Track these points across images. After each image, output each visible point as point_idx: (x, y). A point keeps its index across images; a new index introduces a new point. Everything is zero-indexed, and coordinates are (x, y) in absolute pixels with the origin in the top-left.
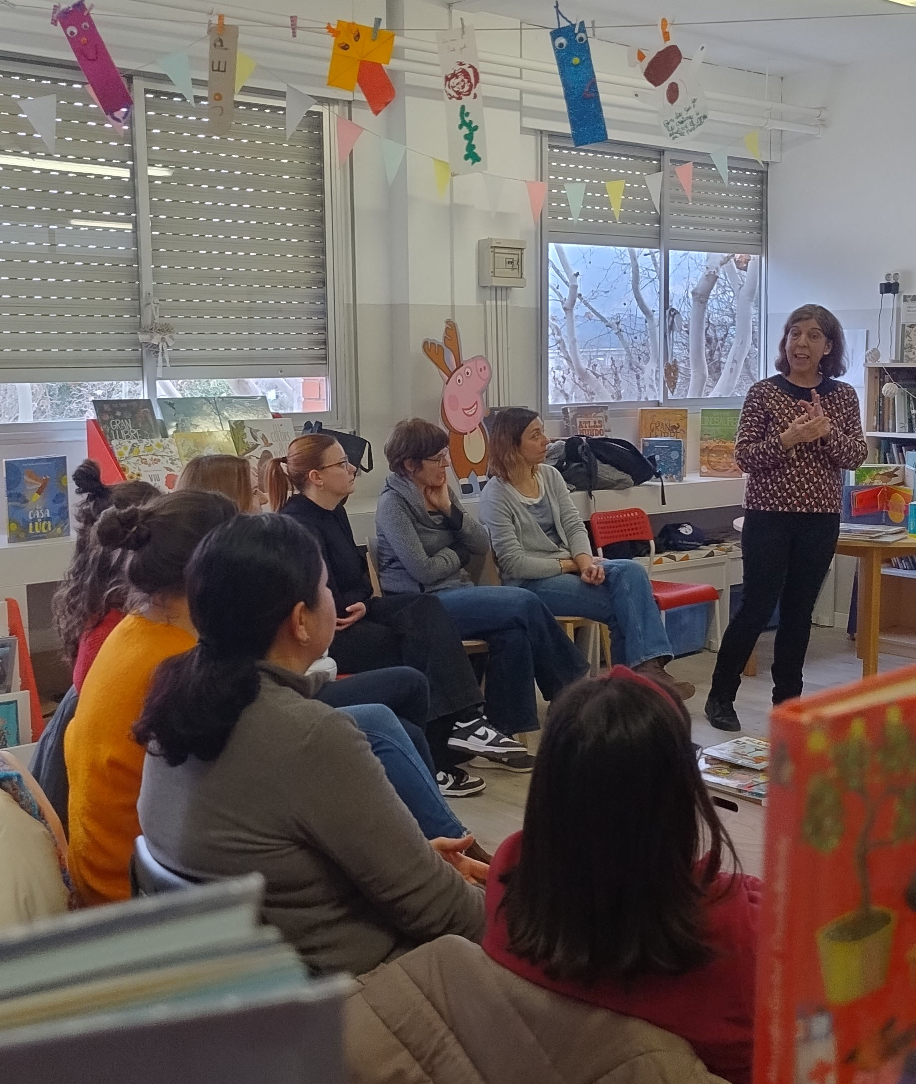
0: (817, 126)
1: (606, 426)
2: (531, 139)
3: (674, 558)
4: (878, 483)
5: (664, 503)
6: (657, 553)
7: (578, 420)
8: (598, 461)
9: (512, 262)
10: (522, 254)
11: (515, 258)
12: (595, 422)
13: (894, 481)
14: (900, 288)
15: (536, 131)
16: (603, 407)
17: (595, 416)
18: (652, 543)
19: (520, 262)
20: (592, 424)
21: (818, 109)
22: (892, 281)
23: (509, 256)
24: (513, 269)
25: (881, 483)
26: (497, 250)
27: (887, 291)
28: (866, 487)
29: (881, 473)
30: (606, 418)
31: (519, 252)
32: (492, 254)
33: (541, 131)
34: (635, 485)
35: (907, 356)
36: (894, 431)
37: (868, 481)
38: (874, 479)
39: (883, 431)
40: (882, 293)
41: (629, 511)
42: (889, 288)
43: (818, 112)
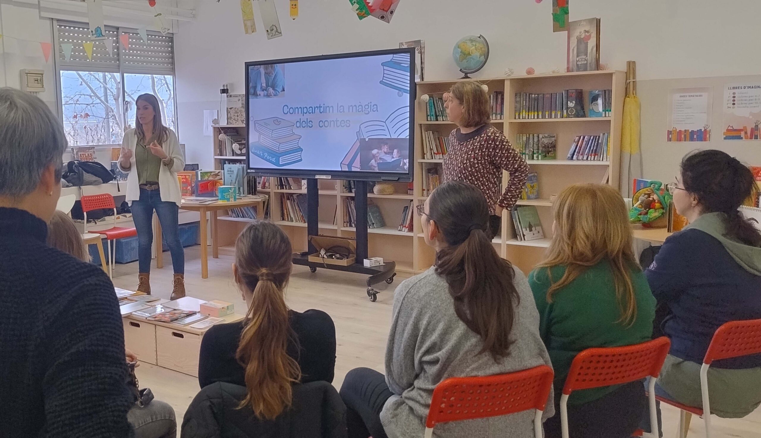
0: (191, 17)
1: (94, 156)
2: (48, 22)
3: (126, 216)
4: (211, 178)
5: (119, 191)
6: (117, 214)
7: (79, 153)
8: (84, 172)
9: (37, 80)
10: (42, 76)
11: (39, 78)
12: (88, 154)
13: (218, 177)
14: (229, 92)
15: (50, 18)
16: (92, 148)
17: (88, 152)
18: (115, 209)
19: (41, 80)
20: (87, 155)
21: (191, 10)
22: (225, 88)
23: (35, 77)
24: (38, 83)
25: (212, 179)
26: (28, 75)
27: (223, 93)
28: (205, 181)
29: (212, 174)
30: (94, 152)
31: (41, 75)
32: (26, 77)
33: (52, 19)
34: (104, 183)
35: (230, 122)
36: (226, 155)
37: (206, 178)
38: (209, 177)
39: (222, 156)
40: (221, 93)
41: (103, 195)
42: (224, 91)
43: (191, 11)
